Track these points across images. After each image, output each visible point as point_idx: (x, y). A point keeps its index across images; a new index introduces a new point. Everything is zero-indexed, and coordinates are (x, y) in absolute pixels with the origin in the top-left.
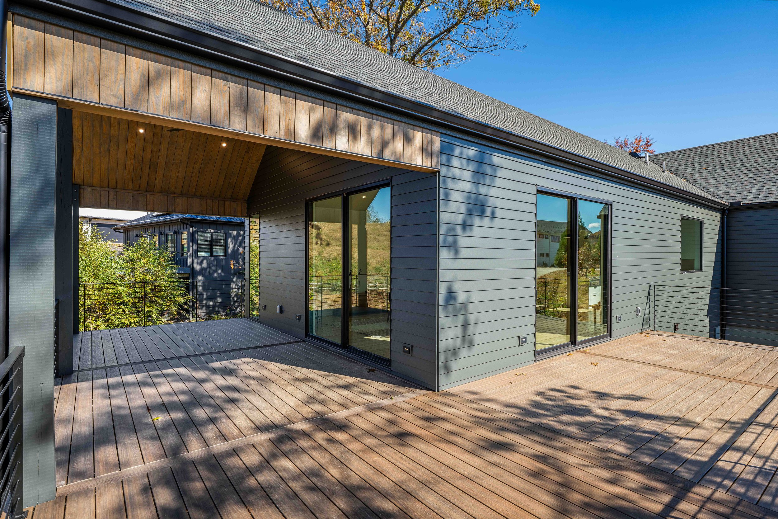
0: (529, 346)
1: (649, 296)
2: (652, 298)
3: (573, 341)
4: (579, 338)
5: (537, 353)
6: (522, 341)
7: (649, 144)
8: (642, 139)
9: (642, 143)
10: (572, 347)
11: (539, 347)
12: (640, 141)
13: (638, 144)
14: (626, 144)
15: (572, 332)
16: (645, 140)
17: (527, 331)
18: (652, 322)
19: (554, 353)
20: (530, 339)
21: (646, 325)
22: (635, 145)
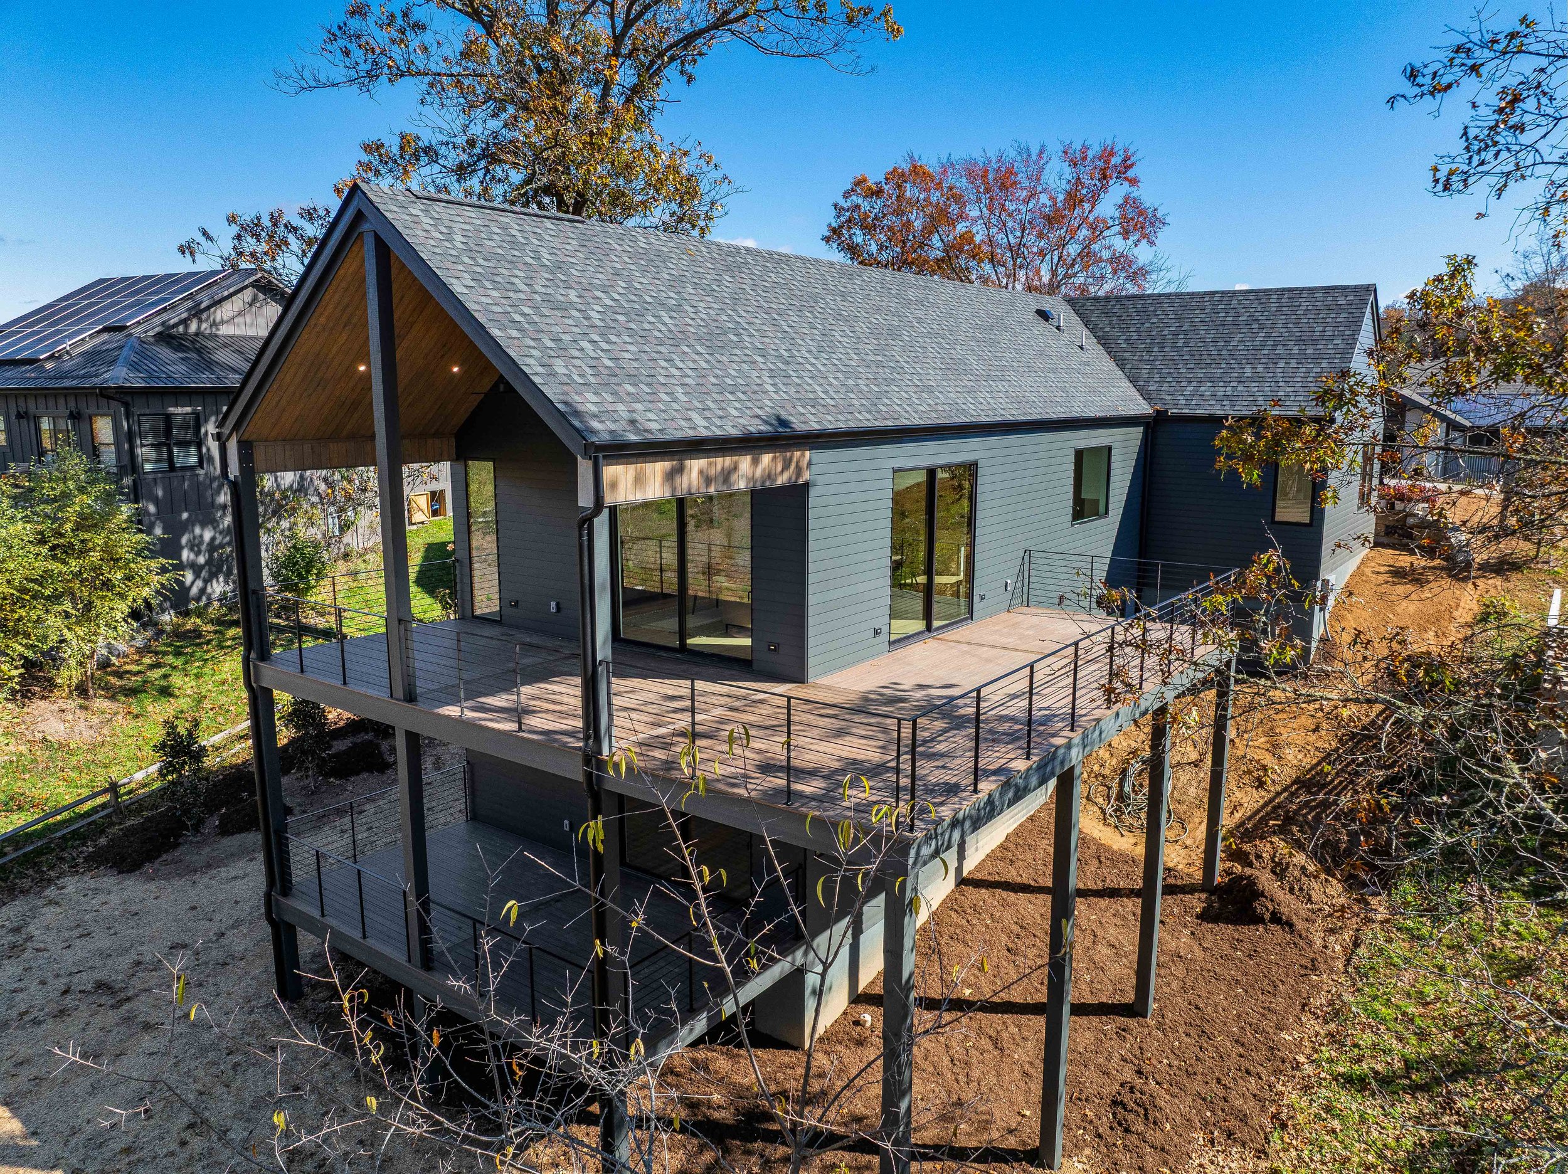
0: (884, 637)
1: (1023, 564)
2: (1026, 566)
3: (929, 628)
4: (936, 624)
5: (890, 643)
6: (877, 632)
7: (1129, 162)
8: (1116, 149)
9: (1116, 160)
10: (927, 634)
11: (893, 637)
12: (1112, 154)
13: (1107, 162)
14: (1084, 158)
15: (928, 616)
16: (1121, 152)
17: (882, 621)
18: (1025, 597)
19: (909, 641)
20: (885, 629)
21: (1017, 600)
22: (1100, 164)
